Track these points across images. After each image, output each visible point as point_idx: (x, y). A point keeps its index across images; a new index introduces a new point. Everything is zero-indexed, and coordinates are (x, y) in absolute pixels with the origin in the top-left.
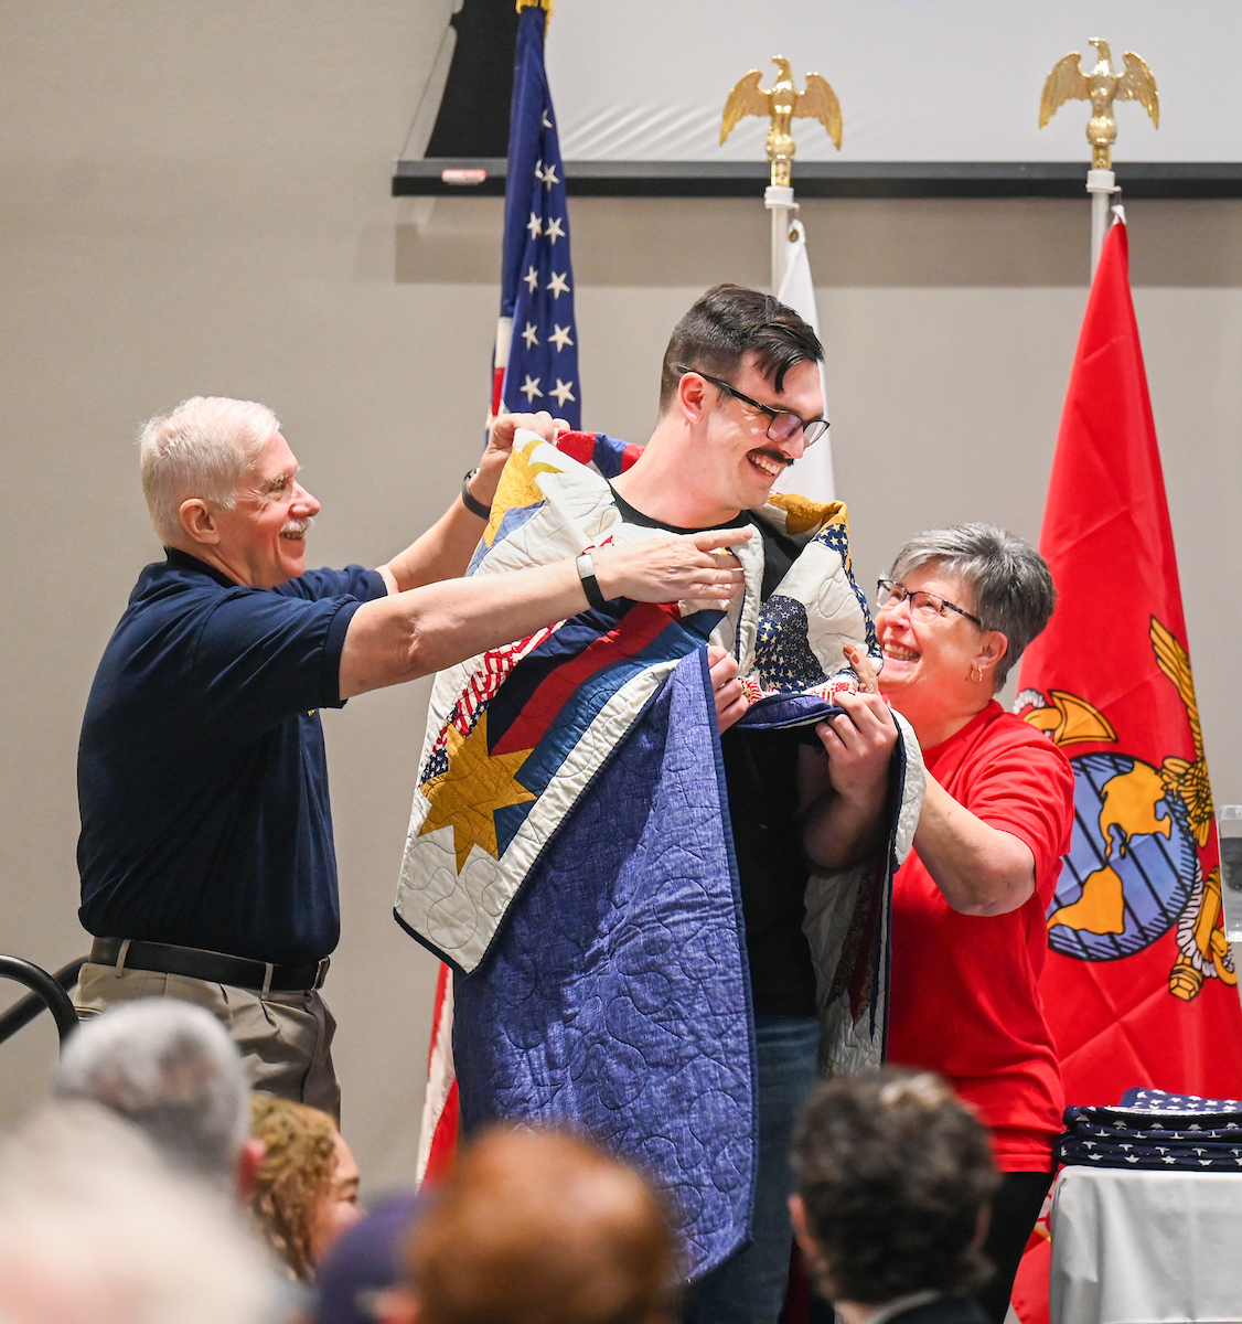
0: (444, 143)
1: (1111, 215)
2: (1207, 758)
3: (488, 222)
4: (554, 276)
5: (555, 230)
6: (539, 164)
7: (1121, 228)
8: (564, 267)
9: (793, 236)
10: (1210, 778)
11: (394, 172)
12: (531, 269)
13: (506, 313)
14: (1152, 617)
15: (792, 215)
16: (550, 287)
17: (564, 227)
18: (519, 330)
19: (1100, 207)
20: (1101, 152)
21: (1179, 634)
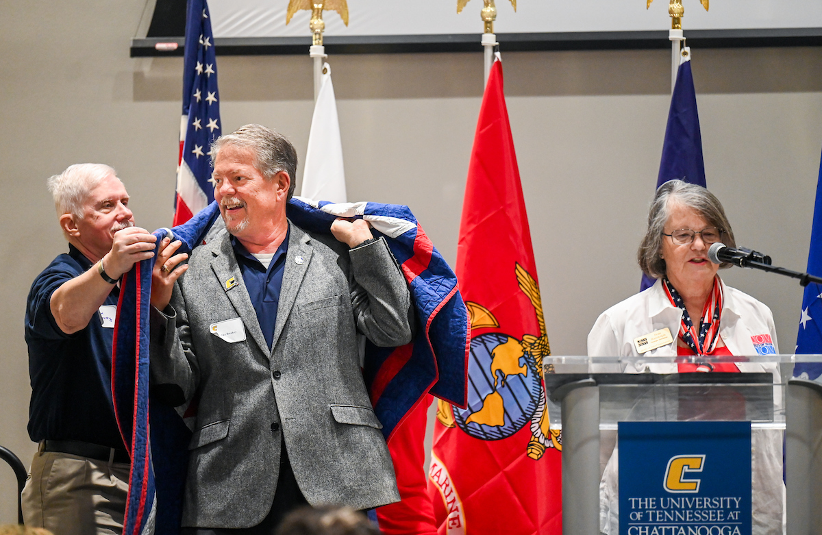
0: (157, 29)
1: (494, 57)
2: (548, 333)
3: (175, 70)
4: (209, 93)
5: (209, 70)
6: (201, 36)
7: (498, 63)
8: (214, 89)
9: (325, 71)
10: (550, 345)
11: (131, 44)
12: (197, 90)
13: (185, 113)
14: (516, 263)
15: (324, 60)
16: (207, 99)
17: (214, 68)
18: (191, 121)
19: (488, 53)
20: (489, 25)
21: (532, 272)
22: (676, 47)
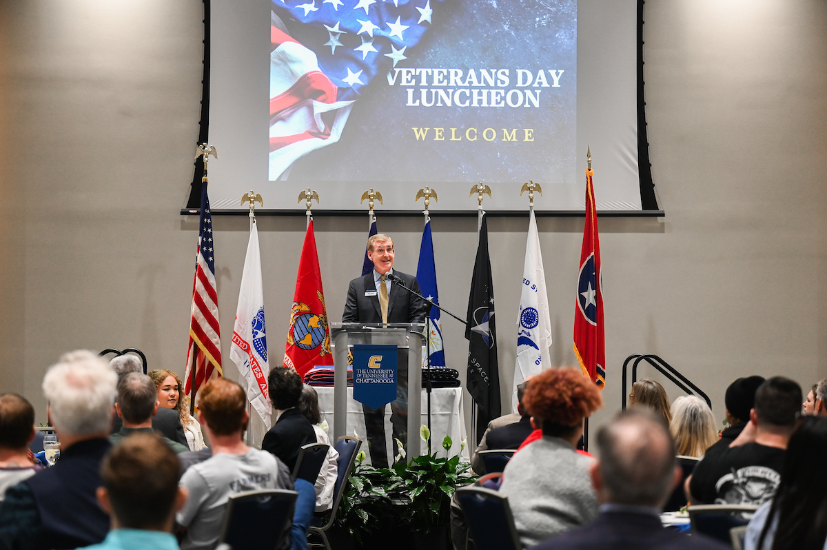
0: (190, 205)
1: (310, 219)
2: (327, 314)
3: (197, 220)
5: (209, 221)
6: (206, 209)
7: (312, 221)
8: (211, 228)
9: (254, 222)
10: (328, 318)
11: (181, 211)
12: (205, 228)
13: (200, 236)
14: (317, 289)
15: (254, 218)
16: (208, 231)
17: (211, 220)
18: (202, 239)
19: (308, 218)
20: (309, 208)
21: (322, 293)
22: (371, 217)
